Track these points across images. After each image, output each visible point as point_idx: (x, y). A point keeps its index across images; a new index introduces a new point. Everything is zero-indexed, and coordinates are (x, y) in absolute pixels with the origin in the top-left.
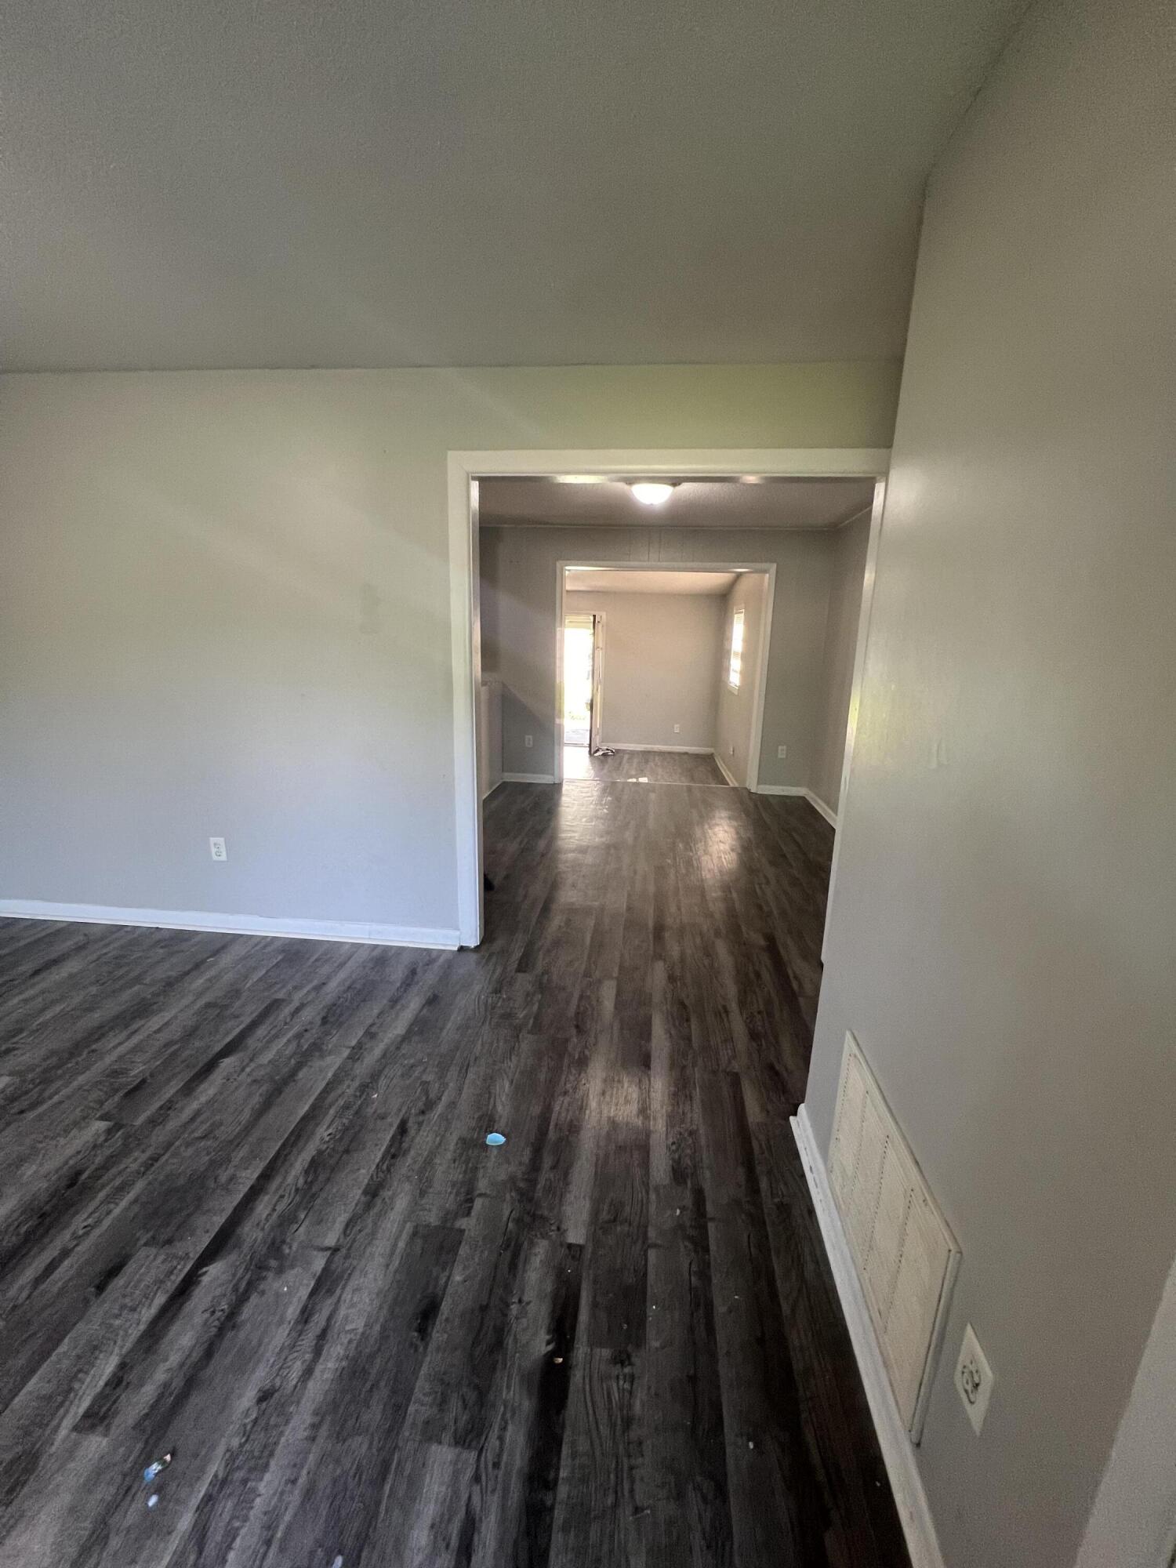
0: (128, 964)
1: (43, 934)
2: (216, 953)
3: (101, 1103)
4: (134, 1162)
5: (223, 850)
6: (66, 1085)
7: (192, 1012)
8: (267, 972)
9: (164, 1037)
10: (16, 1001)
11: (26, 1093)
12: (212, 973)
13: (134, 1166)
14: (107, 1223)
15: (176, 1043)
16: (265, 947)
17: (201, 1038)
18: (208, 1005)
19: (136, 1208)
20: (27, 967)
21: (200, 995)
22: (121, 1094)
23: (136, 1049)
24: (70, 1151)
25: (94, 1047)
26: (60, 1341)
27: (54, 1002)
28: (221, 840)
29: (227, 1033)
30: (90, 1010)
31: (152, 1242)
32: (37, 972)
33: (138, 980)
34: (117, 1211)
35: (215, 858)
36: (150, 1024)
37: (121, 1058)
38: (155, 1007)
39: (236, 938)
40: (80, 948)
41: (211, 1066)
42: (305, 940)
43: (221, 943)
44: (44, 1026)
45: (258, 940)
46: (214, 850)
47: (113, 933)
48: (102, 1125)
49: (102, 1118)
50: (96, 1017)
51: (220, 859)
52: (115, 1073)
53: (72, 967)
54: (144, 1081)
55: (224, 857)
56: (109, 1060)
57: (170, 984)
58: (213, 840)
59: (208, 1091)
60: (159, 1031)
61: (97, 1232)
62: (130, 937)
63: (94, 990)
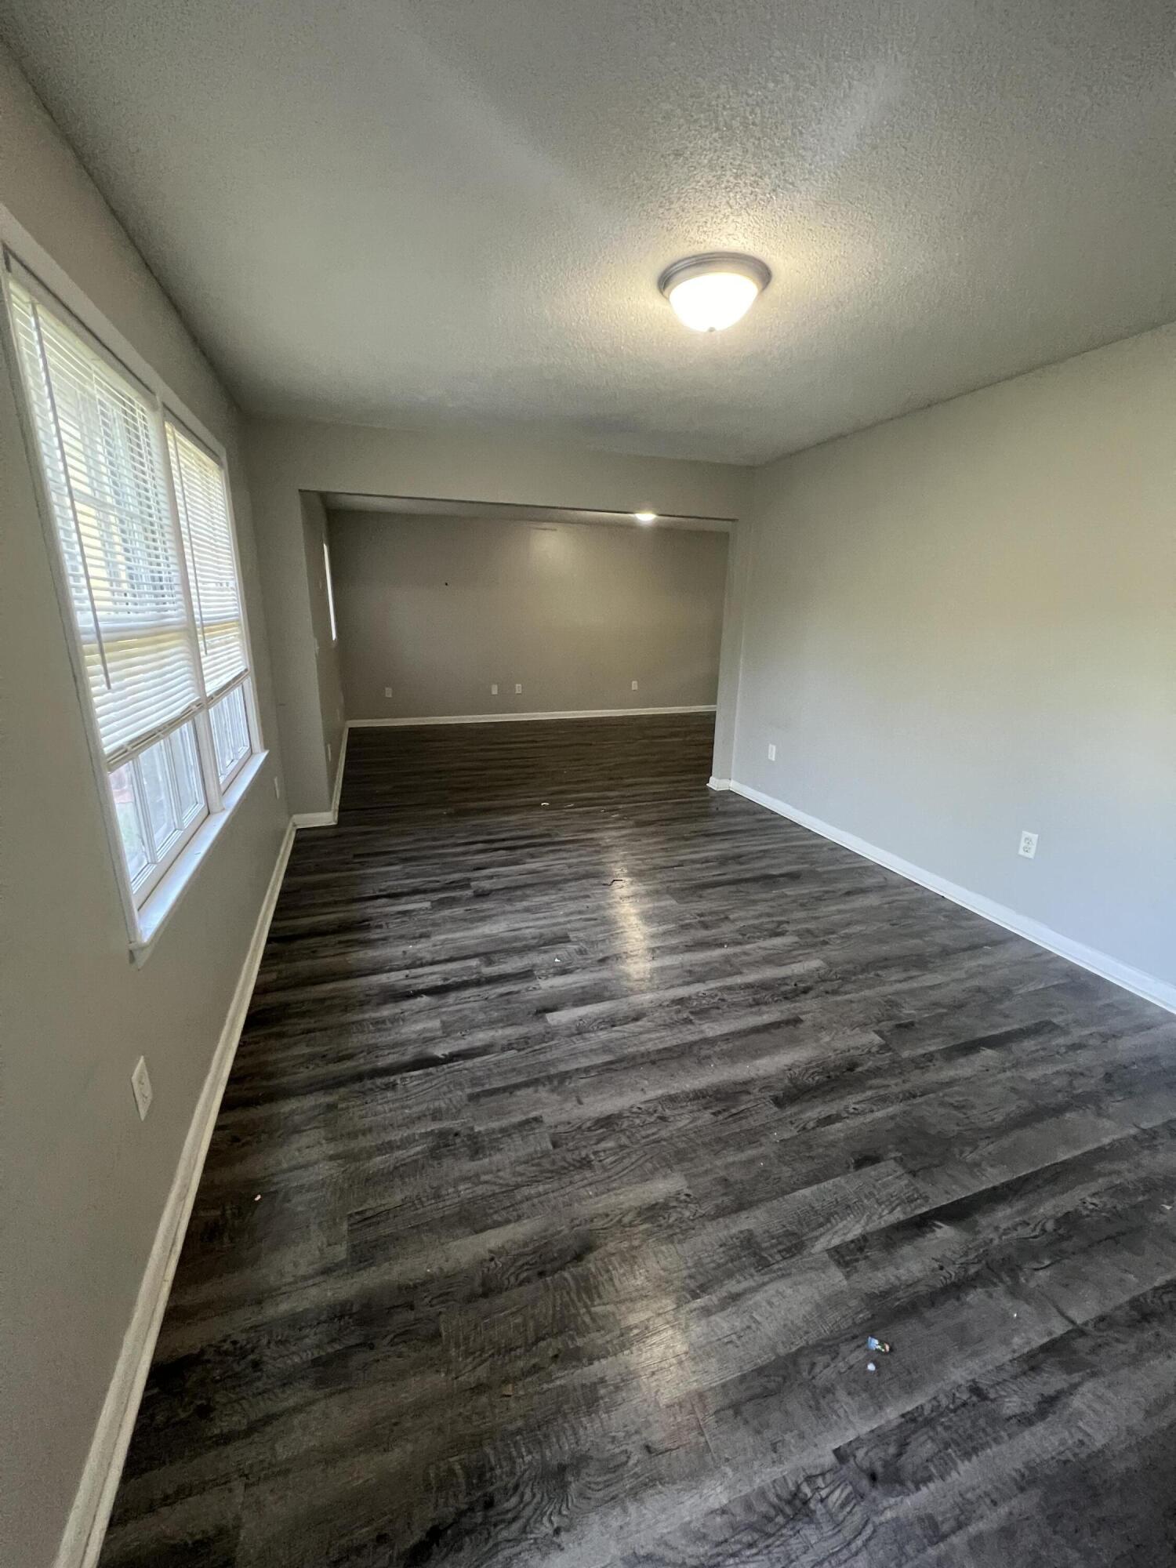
0: (915, 917)
1: (857, 865)
2: (994, 943)
3: (879, 1021)
4: (895, 1085)
5: (1033, 848)
6: (857, 991)
7: (963, 987)
8: (1046, 989)
9: (935, 995)
10: (834, 908)
11: (832, 980)
12: (984, 961)
13: (895, 1090)
14: (869, 1118)
15: (944, 1007)
16: (1049, 962)
17: (968, 1016)
18: (979, 990)
19: (891, 1125)
20: (844, 886)
21: (971, 976)
22: (894, 1023)
23: (911, 992)
24: (851, 1043)
25: (879, 972)
26: (827, 1178)
27: (858, 922)
28: (1035, 837)
29: (994, 1026)
30: (881, 941)
31: (900, 1161)
32: (848, 893)
33: (919, 935)
34: (879, 1114)
35: (1021, 852)
36: (924, 978)
37: (897, 993)
38: (931, 965)
39: (1017, 938)
40: (881, 888)
41: (971, 1047)
42: (1098, 977)
43: (1001, 938)
44: (848, 937)
45: (1040, 951)
46: (1023, 844)
47: (906, 886)
48: (877, 1039)
49: (876, 1032)
50: (884, 950)
51: (1027, 855)
52: (892, 1004)
53: (872, 900)
54: (912, 1024)
55: (1031, 855)
56: (888, 989)
57: (946, 953)
58: (1026, 834)
59: (965, 1068)
60: (931, 988)
61: (861, 1119)
62: (919, 895)
63: (886, 926)
